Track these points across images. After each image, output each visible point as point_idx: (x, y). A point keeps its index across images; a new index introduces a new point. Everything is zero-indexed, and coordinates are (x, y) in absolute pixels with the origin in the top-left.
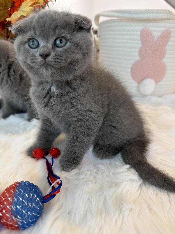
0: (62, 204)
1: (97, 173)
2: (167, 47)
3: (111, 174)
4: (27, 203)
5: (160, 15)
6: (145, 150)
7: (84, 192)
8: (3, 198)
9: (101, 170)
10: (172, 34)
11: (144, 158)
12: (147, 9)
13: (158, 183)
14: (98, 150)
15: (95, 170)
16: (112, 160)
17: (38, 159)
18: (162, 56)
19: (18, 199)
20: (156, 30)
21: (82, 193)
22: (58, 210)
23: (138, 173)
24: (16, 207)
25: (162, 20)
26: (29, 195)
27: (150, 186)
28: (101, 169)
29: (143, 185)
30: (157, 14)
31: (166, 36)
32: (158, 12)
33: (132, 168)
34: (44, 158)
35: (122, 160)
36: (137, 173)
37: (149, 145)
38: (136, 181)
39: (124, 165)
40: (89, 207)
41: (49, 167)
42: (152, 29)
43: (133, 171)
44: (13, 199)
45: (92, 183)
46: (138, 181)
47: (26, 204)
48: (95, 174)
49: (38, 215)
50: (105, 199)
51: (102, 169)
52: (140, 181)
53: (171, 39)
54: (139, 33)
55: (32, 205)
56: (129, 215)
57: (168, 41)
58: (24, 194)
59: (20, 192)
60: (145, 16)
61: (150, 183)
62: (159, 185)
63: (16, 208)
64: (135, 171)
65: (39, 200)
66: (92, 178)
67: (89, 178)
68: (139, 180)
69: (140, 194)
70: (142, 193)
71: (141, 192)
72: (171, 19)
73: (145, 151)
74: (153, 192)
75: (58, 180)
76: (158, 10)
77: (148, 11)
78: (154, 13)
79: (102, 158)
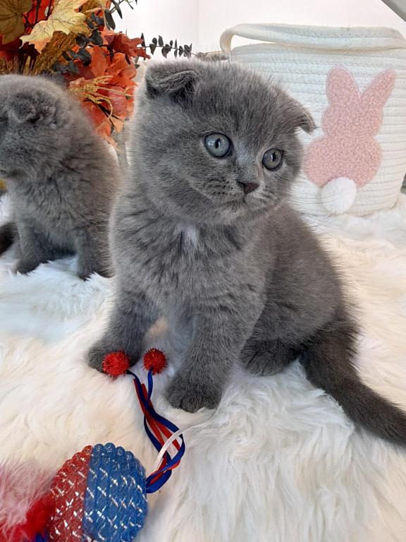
0: (187, 490)
1: (253, 409)
2: (385, 110)
3: (283, 409)
4: (118, 501)
5: (373, 39)
6: (351, 350)
7: (232, 460)
8: (59, 490)
9: (261, 402)
10: (398, 82)
11: (352, 370)
12: (346, 26)
13: (391, 433)
14: (254, 357)
15: (249, 404)
16: (282, 377)
17: (115, 376)
18: (374, 130)
19: (97, 493)
20: (363, 73)
21: (229, 461)
22: (180, 504)
23: (344, 408)
24: (95, 513)
25: (376, 50)
26: (120, 481)
27: (373, 439)
28: (260, 399)
29: (357, 436)
30: (365, 37)
31: (384, 85)
32: (368, 33)
33: (329, 396)
34: (129, 373)
35: (304, 376)
36: (340, 408)
37: (359, 338)
38: (341, 426)
39: (310, 390)
40: (247, 496)
41: (144, 396)
42: (354, 70)
43: (332, 403)
44: (86, 495)
45: (246, 435)
46: (345, 427)
47: (117, 504)
48: (249, 413)
49: (139, 526)
50: (278, 473)
51: (263, 400)
52: (350, 426)
53: (395, 92)
54: (324, 78)
55: (126, 502)
56: (336, 513)
57: (387, 98)
58: (109, 479)
59: (101, 475)
60: (341, 42)
61: (371, 431)
62: (392, 437)
63: (95, 516)
64: (337, 404)
65: (141, 489)
66: (243, 422)
67: (239, 424)
68: (346, 425)
69: (352, 459)
70: (357, 457)
71: (353, 453)
72: (395, 48)
73: (351, 353)
74: (380, 455)
75: (175, 436)
76: (369, 30)
77: (347, 32)
78: (359, 37)
79: (262, 375)
